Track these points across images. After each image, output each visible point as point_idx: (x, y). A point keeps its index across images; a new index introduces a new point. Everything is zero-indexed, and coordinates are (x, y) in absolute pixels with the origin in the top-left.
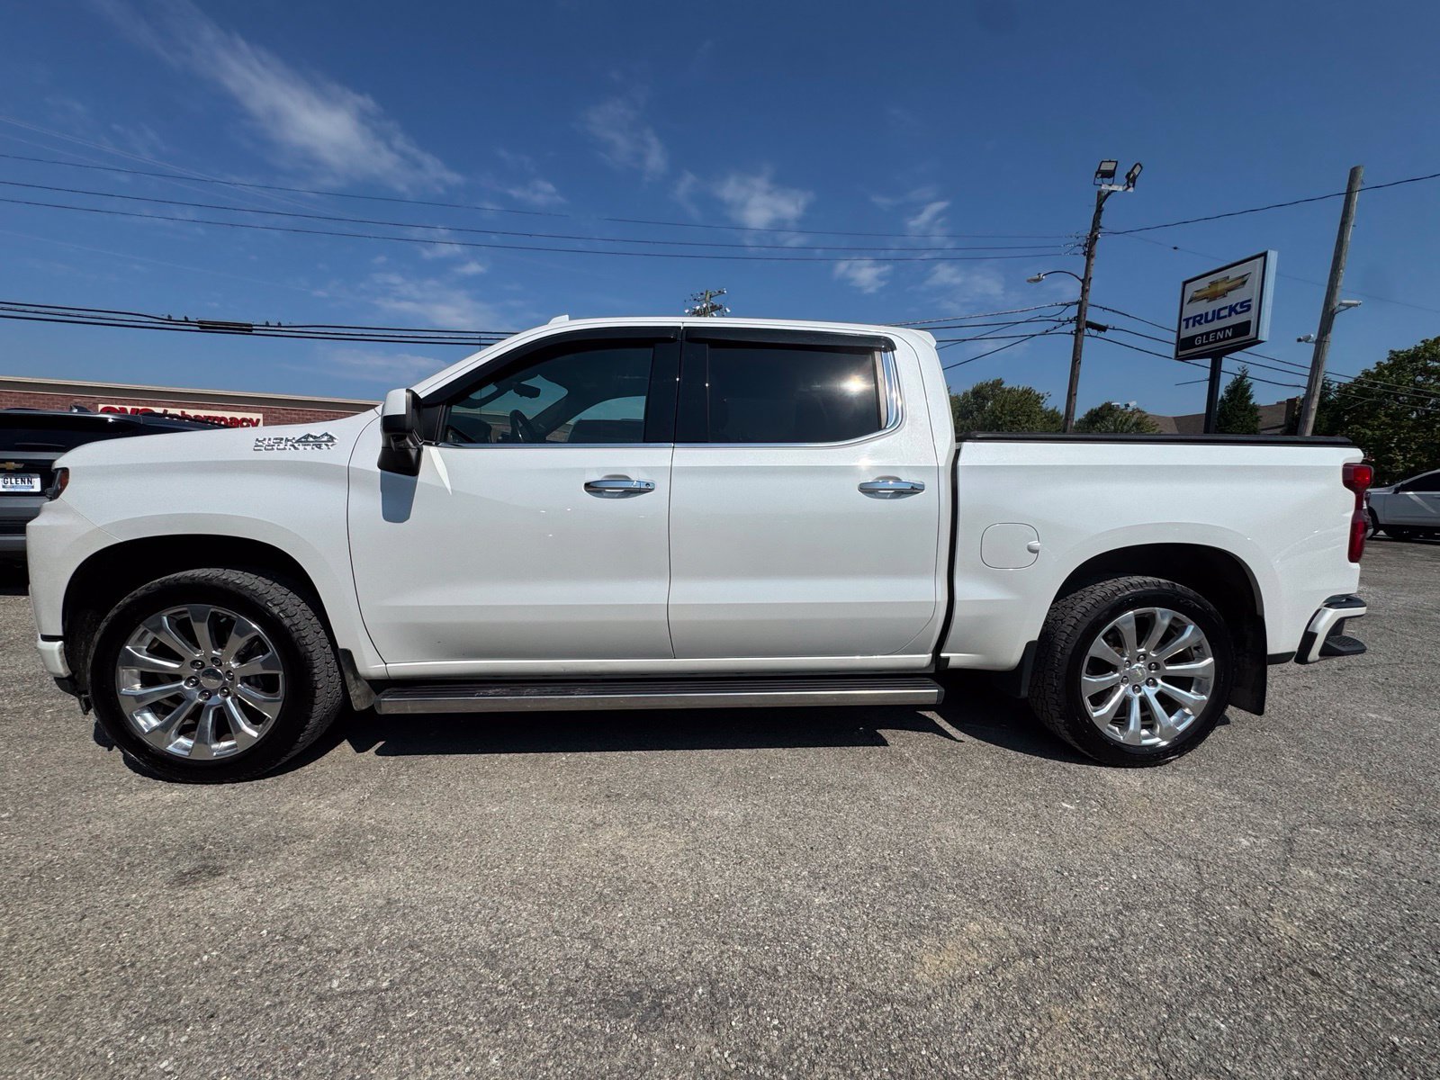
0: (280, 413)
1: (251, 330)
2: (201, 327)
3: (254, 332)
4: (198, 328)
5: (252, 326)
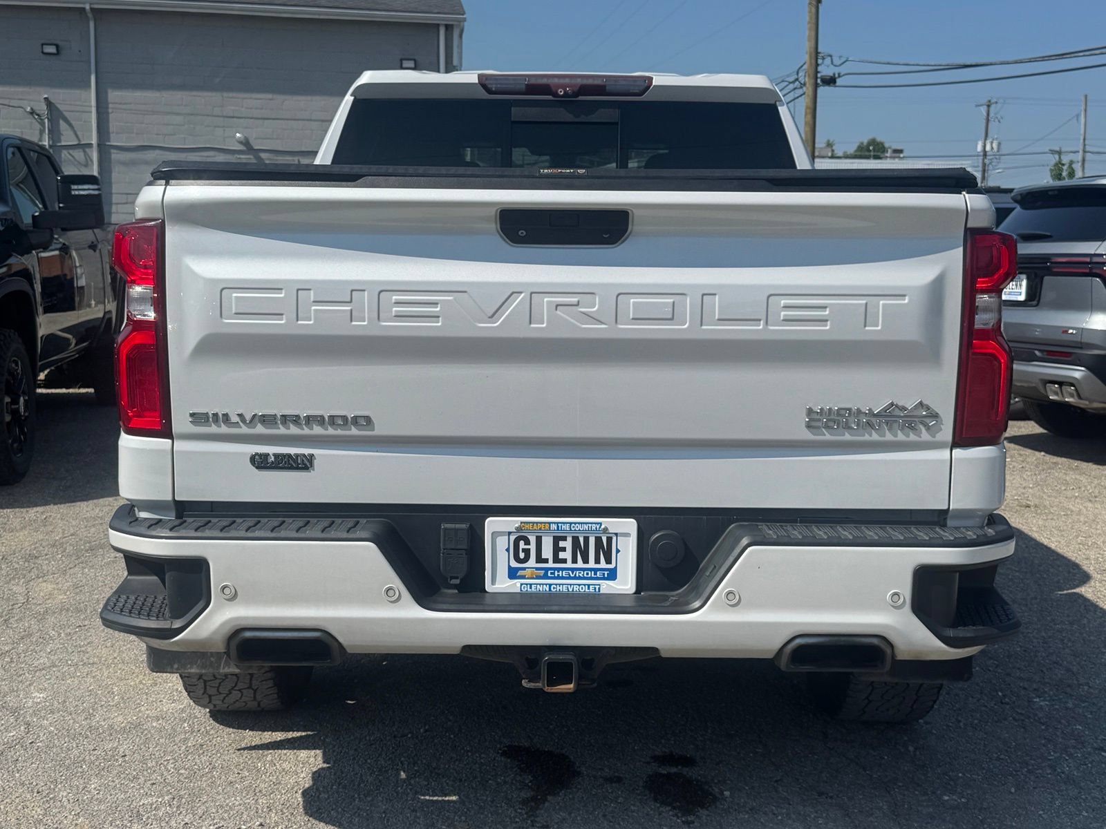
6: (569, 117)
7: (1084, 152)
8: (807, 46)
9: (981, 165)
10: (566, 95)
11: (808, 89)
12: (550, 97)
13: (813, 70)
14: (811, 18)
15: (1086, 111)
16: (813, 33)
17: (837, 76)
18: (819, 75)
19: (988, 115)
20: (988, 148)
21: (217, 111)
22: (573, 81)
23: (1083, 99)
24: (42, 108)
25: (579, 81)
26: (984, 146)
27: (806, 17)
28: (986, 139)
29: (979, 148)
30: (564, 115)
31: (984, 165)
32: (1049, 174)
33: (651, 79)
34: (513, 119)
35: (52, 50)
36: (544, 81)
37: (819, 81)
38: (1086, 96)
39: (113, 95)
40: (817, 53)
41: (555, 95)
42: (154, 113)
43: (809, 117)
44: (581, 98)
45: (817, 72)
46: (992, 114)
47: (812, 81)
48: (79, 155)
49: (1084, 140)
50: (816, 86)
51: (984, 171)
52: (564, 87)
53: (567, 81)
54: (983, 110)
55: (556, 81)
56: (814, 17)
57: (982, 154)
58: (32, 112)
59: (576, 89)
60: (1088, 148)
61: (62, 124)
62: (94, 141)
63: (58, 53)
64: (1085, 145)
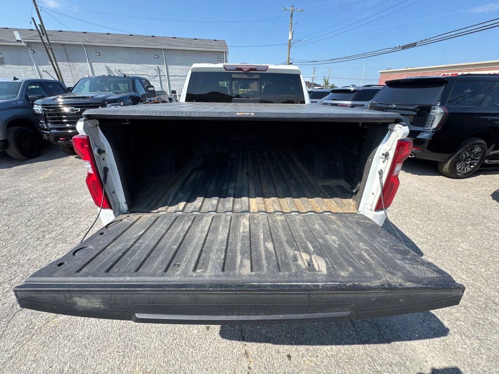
2: (402, 48)
6: (247, 77)
8: (287, 57)
10: (246, 71)
12: (242, 72)
17: (292, 63)
21: (187, 69)
22: (248, 67)
24: (157, 68)
25: (250, 67)
30: (245, 76)
33: (268, 67)
34: (233, 78)
35: (157, 57)
36: (240, 67)
39: (169, 66)
40: (289, 58)
41: (243, 71)
42: (176, 69)
44: (250, 72)
45: (289, 62)
47: (288, 64)
48: (164, 77)
51: (313, 80)
52: (246, 68)
53: (246, 67)
55: (243, 67)
58: (155, 69)
59: (249, 69)
61: (161, 71)
62: (166, 75)
63: (158, 58)
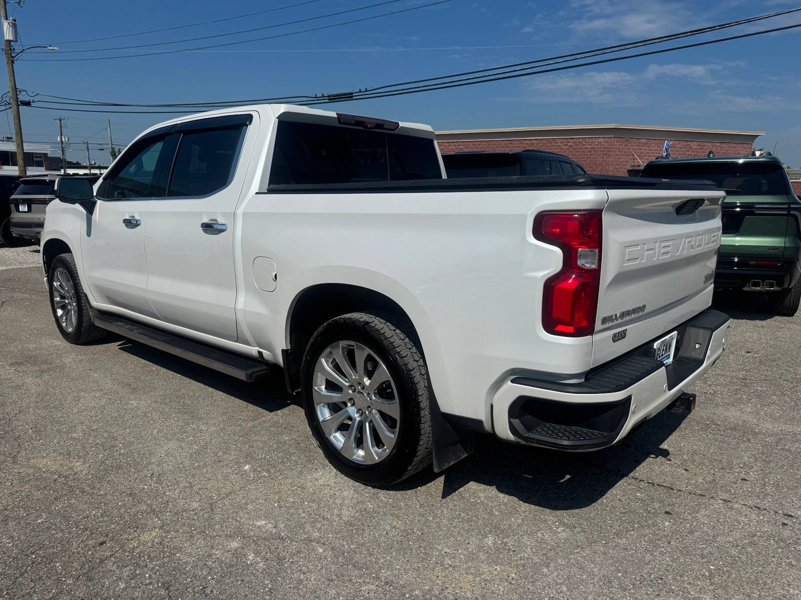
0: (444, 146)
1: (352, 97)
2: (329, 99)
3: (354, 98)
4: (328, 101)
5: (352, 94)
7: (112, 144)
8: (10, 84)
9: (61, 147)
10: (370, 128)
11: (15, 107)
13: (15, 96)
14: (9, 70)
15: (110, 126)
16: (12, 78)
17: (31, 101)
18: (19, 100)
19: (61, 124)
20: (63, 140)
23: (108, 121)
26: (61, 139)
27: (6, 69)
28: (61, 136)
29: (59, 139)
31: (62, 148)
32: (110, 154)
37: (19, 103)
38: (109, 120)
40: (16, 89)
43: (17, 121)
44: (373, 130)
45: (18, 98)
46: (62, 124)
47: (15, 103)
49: (111, 139)
50: (18, 105)
51: (63, 151)
54: (58, 122)
56: (11, 70)
57: (60, 142)
60: (113, 143)
64: (111, 141)
